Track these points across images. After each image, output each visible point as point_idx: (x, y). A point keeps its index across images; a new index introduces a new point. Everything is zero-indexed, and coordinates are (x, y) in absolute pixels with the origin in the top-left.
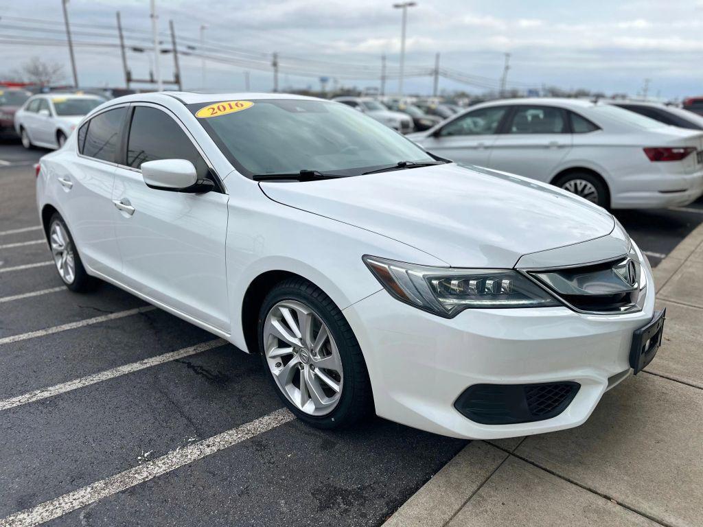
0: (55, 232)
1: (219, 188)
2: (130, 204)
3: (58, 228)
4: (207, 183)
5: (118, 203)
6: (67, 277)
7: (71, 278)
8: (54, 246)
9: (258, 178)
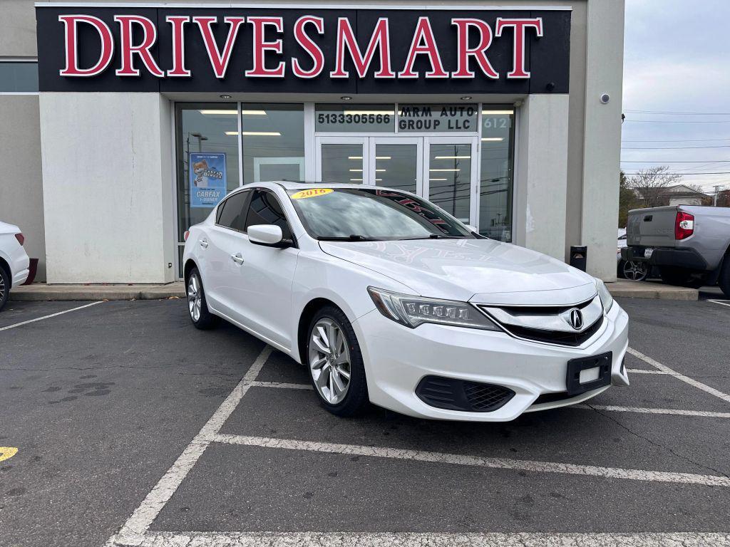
0: (192, 283)
1: (295, 245)
2: (241, 257)
3: (194, 279)
4: (289, 241)
5: (234, 256)
6: (195, 317)
7: (197, 317)
8: (190, 294)
9: (320, 239)
